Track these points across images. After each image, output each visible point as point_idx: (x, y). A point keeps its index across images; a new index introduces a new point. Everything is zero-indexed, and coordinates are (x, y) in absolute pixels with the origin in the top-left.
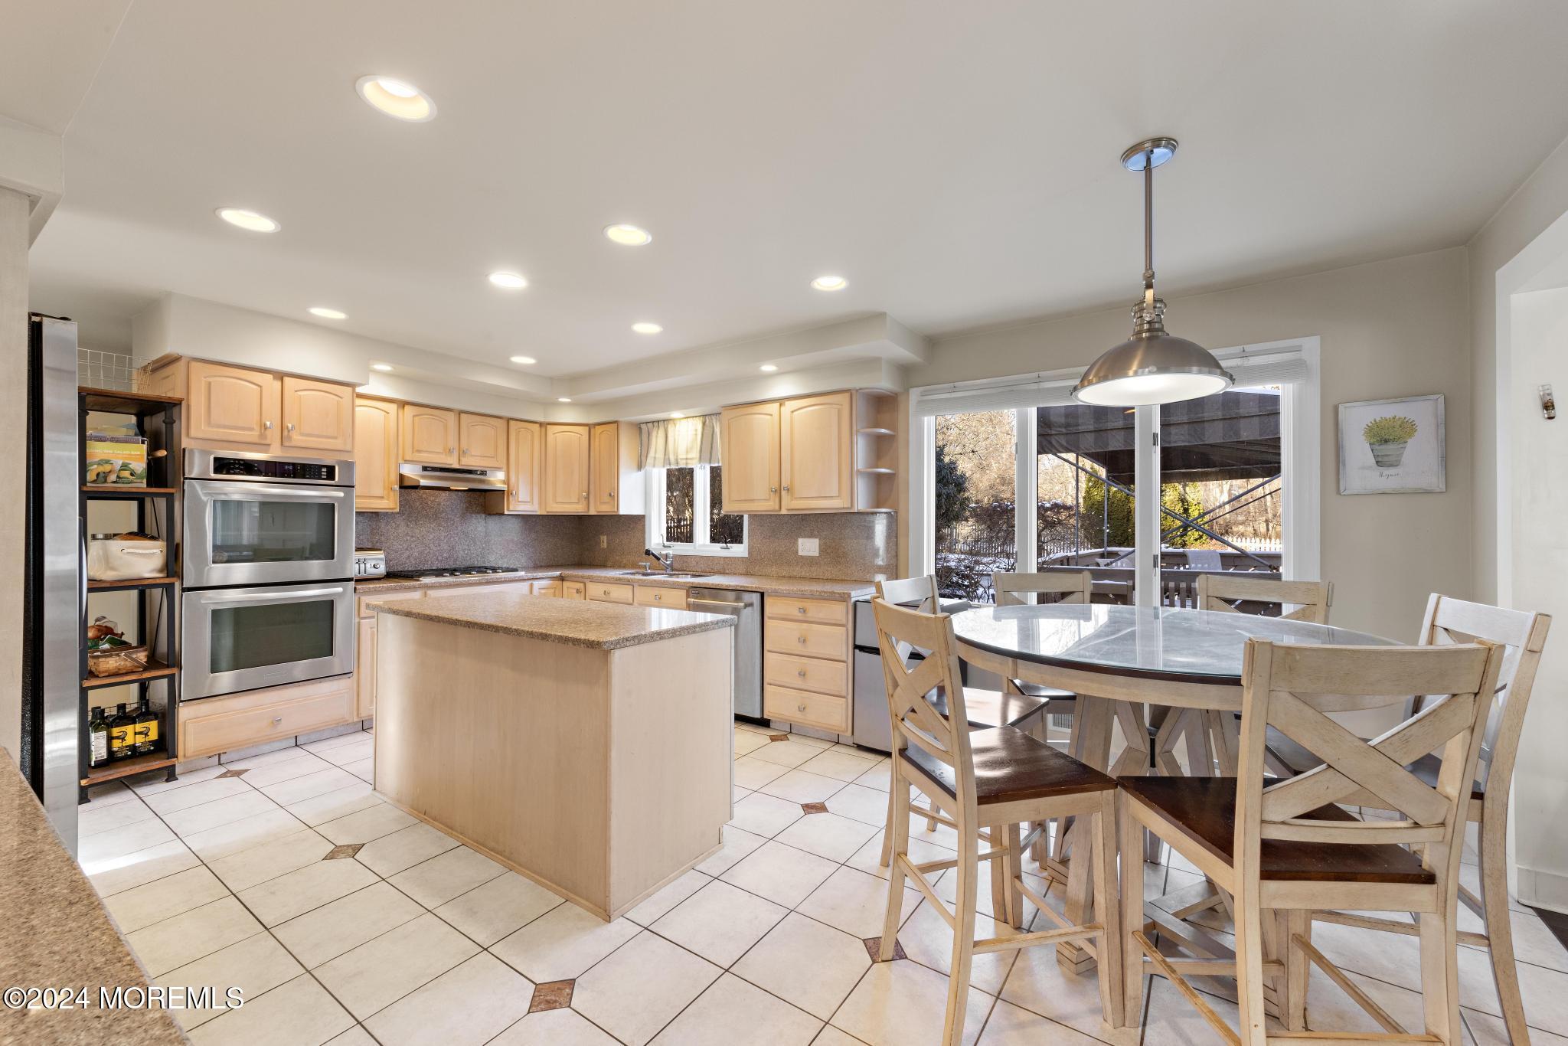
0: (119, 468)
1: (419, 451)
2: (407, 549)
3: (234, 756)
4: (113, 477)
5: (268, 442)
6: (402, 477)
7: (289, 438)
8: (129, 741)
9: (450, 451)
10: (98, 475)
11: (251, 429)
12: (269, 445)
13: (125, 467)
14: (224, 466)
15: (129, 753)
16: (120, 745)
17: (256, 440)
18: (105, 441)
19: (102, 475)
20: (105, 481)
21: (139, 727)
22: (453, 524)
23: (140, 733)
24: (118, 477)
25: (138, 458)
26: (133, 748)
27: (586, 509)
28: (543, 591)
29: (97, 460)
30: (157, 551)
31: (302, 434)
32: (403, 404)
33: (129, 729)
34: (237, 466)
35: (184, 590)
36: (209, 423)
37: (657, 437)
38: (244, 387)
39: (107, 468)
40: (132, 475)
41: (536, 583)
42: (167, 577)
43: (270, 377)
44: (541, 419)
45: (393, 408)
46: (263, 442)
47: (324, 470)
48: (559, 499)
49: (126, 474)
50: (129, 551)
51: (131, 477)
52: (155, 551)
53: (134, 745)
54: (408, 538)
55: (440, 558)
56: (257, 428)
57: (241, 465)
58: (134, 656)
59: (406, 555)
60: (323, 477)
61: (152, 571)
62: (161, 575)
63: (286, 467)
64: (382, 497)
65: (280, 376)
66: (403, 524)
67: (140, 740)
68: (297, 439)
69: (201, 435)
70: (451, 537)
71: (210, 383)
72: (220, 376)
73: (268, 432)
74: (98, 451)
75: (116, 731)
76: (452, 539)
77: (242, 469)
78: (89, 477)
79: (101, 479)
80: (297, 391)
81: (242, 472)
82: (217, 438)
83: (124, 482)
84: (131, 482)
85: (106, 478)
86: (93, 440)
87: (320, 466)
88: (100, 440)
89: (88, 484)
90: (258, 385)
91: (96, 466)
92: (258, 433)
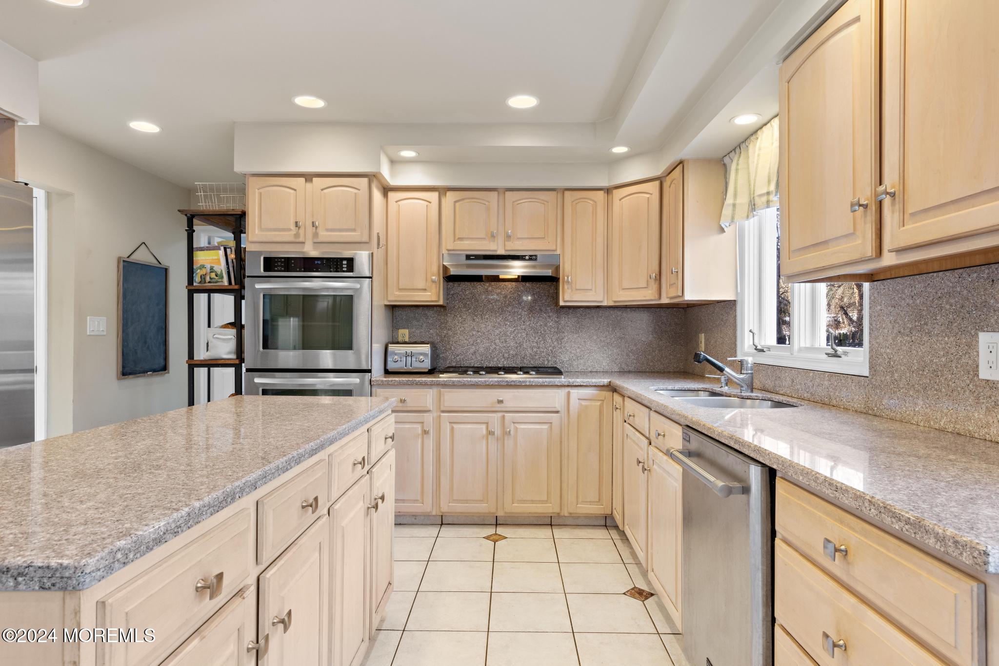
0: (210, 271)
1: (461, 239)
2: (473, 344)
4: (209, 280)
5: (301, 239)
6: (445, 268)
7: (318, 234)
9: (493, 236)
10: (201, 277)
11: (290, 230)
12: (304, 243)
13: (213, 270)
14: (270, 263)
17: (292, 239)
18: (204, 250)
19: (203, 277)
20: (205, 282)
22: (520, 318)
24: (210, 278)
25: (218, 262)
27: (657, 296)
28: (584, 403)
29: (199, 265)
30: (232, 337)
31: (327, 230)
32: (442, 191)
34: (279, 264)
35: (247, 370)
36: (261, 229)
37: (737, 170)
38: (285, 193)
39: (203, 272)
40: (216, 276)
41: (574, 392)
42: (237, 358)
43: (303, 180)
44: (605, 183)
45: (434, 196)
46: (297, 240)
47: (345, 262)
48: (626, 285)
49: (213, 275)
50: (220, 337)
51: (216, 278)
54: (474, 333)
55: (506, 355)
56: (293, 227)
59: (472, 351)
60: (344, 269)
61: (229, 353)
62: (233, 357)
63: (316, 262)
64: (425, 290)
65: (308, 177)
66: (469, 318)
69: (255, 239)
70: (518, 333)
71: (261, 194)
72: (268, 186)
73: (301, 231)
76: (519, 335)
77: (282, 266)
78: (197, 279)
79: (203, 280)
80: (322, 190)
81: (283, 269)
82: (267, 241)
83: (213, 282)
84: (217, 282)
85: (205, 279)
86: (197, 250)
87: (342, 259)
88: (202, 250)
89: (195, 284)
90: (295, 190)
91: (199, 270)
92: (295, 233)
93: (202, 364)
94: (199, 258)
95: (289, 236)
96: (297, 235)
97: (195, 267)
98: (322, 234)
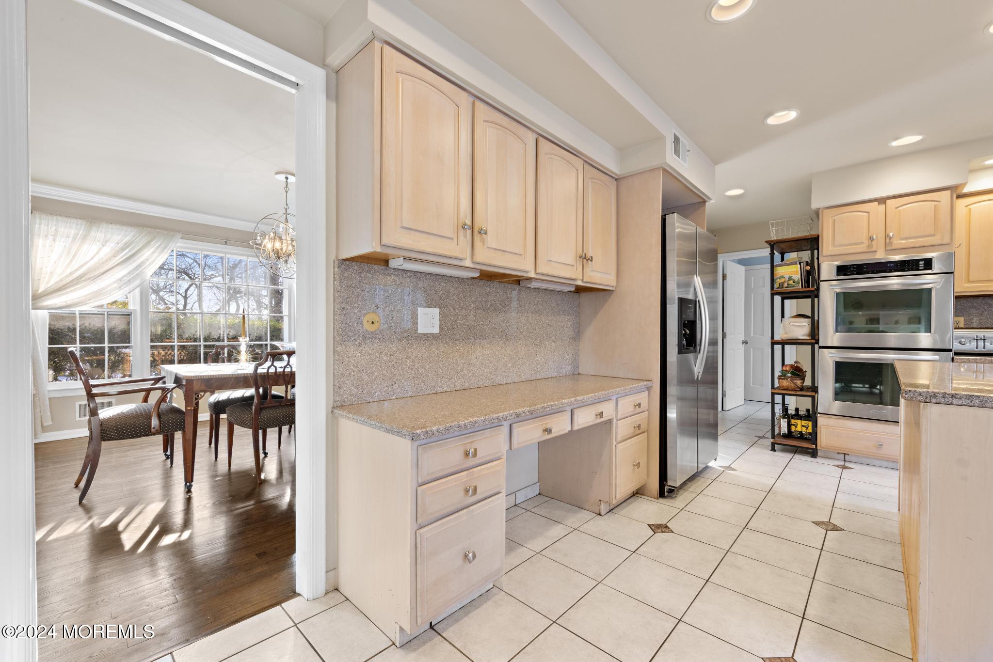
0: (787, 279)
3: (853, 459)
4: (786, 285)
5: (874, 249)
7: (891, 244)
8: (799, 429)
10: (779, 284)
11: (863, 243)
12: (876, 251)
13: (790, 278)
14: (843, 270)
15: (799, 435)
16: (795, 429)
17: (865, 250)
19: (781, 284)
20: (783, 287)
21: (804, 423)
23: (804, 426)
24: (788, 284)
25: (795, 273)
26: (801, 433)
29: (778, 277)
30: (807, 324)
31: (901, 239)
33: (799, 422)
34: (852, 269)
35: (820, 347)
36: (834, 245)
38: (857, 216)
39: (783, 280)
40: (794, 282)
42: (812, 339)
43: (876, 203)
46: (870, 250)
47: (922, 263)
49: (791, 282)
50: (793, 324)
51: (793, 284)
52: (805, 324)
53: (801, 432)
56: (866, 242)
57: (855, 268)
58: (795, 381)
60: (921, 268)
61: (804, 335)
62: (808, 338)
63: (889, 265)
65: (882, 201)
67: (804, 430)
68: (897, 243)
69: (829, 254)
71: (834, 220)
72: (840, 214)
73: (874, 243)
74: (780, 271)
75: (793, 421)
77: (855, 271)
78: (776, 286)
79: (781, 286)
80: (896, 208)
81: (855, 273)
82: (840, 253)
83: (790, 287)
84: (794, 286)
85: (783, 285)
86: (776, 267)
87: (919, 260)
88: (781, 266)
89: (775, 289)
90: (868, 212)
91: (778, 280)
92: (867, 245)
93: (778, 343)
94: (779, 272)
95: (863, 248)
96: (870, 246)
97: (775, 278)
98: (896, 242)
